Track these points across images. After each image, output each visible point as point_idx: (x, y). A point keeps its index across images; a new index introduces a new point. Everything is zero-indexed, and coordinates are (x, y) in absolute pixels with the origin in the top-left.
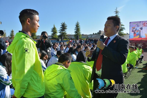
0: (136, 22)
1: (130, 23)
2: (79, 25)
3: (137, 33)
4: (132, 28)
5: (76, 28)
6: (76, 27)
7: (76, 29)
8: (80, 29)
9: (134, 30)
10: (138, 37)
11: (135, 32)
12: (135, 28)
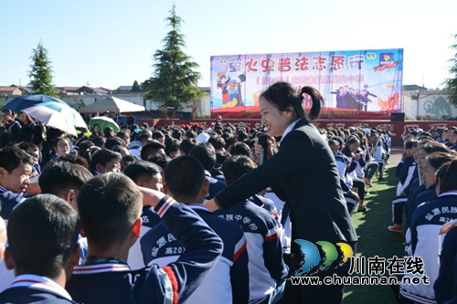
0: (227, 57)
1: (212, 58)
2: (48, 56)
3: (233, 93)
4: (219, 74)
5: (35, 69)
6: (33, 63)
7: (35, 73)
8: (52, 74)
9: (223, 81)
10: (234, 102)
11: (225, 88)
12: (227, 76)
